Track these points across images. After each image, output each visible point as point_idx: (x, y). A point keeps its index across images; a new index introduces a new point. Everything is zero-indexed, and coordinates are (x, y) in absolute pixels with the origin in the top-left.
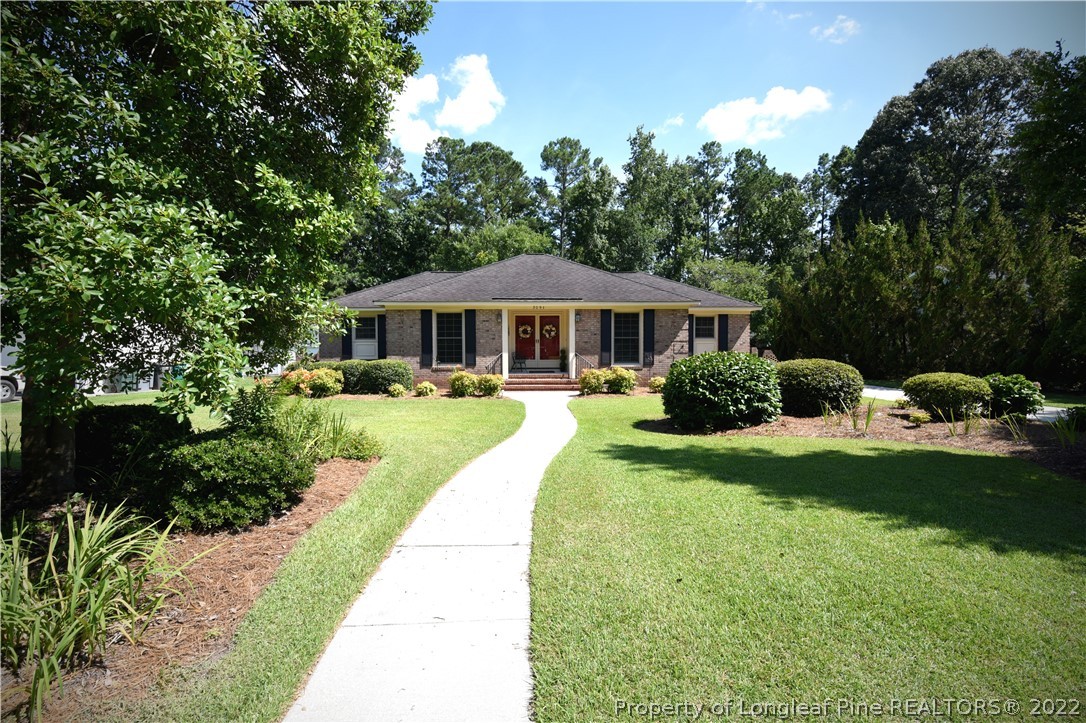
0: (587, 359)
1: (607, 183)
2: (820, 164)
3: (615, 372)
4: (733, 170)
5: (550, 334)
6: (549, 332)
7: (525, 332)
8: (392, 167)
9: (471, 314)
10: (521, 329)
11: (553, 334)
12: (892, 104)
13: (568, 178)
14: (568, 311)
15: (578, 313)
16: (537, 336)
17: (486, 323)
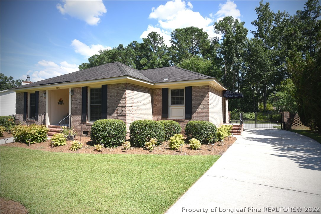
0: (76, 118)
14: (68, 90)
17: (42, 98)
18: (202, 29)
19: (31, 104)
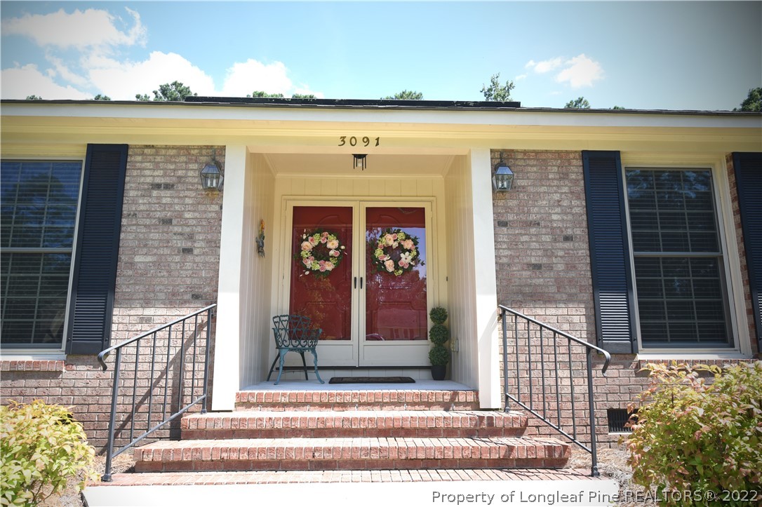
5: (396, 260)
6: (394, 253)
7: (320, 252)
10: (307, 246)
11: (406, 258)
15: (502, 160)
16: (359, 268)
17: (163, 193)
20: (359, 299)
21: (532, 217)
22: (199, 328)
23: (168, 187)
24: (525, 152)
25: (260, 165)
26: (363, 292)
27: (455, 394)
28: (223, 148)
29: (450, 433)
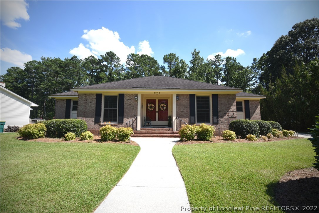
0: (183, 120)
1: (185, 66)
2: (254, 61)
3: (202, 126)
4: (225, 63)
5: (163, 108)
6: (163, 107)
7: (151, 107)
8: (117, 63)
9: (122, 96)
10: (149, 106)
11: (165, 108)
12: (282, 38)
13: (172, 66)
14: (172, 95)
15: (178, 96)
16: (157, 110)
17: (129, 101)
18: (154, 58)
19: (105, 107)
20: (157, 114)
21: (182, 104)
22: (135, 120)
23: (130, 100)
24: (181, 94)
25: (142, 96)
26: (158, 113)
27: (170, 129)
28: (138, 94)
29: (168, 133)
